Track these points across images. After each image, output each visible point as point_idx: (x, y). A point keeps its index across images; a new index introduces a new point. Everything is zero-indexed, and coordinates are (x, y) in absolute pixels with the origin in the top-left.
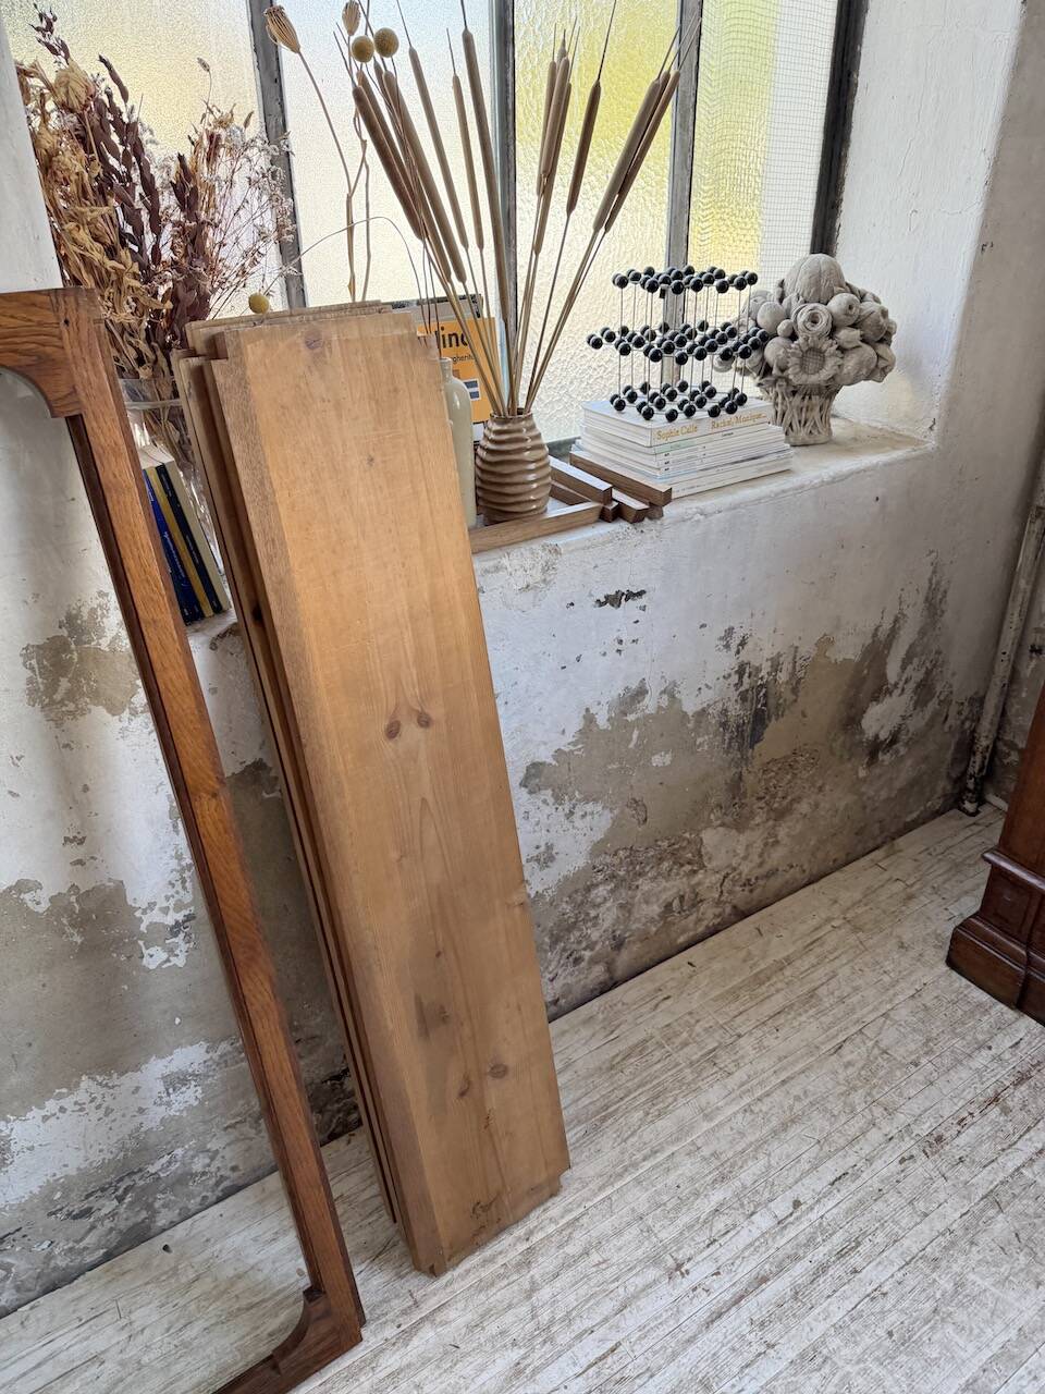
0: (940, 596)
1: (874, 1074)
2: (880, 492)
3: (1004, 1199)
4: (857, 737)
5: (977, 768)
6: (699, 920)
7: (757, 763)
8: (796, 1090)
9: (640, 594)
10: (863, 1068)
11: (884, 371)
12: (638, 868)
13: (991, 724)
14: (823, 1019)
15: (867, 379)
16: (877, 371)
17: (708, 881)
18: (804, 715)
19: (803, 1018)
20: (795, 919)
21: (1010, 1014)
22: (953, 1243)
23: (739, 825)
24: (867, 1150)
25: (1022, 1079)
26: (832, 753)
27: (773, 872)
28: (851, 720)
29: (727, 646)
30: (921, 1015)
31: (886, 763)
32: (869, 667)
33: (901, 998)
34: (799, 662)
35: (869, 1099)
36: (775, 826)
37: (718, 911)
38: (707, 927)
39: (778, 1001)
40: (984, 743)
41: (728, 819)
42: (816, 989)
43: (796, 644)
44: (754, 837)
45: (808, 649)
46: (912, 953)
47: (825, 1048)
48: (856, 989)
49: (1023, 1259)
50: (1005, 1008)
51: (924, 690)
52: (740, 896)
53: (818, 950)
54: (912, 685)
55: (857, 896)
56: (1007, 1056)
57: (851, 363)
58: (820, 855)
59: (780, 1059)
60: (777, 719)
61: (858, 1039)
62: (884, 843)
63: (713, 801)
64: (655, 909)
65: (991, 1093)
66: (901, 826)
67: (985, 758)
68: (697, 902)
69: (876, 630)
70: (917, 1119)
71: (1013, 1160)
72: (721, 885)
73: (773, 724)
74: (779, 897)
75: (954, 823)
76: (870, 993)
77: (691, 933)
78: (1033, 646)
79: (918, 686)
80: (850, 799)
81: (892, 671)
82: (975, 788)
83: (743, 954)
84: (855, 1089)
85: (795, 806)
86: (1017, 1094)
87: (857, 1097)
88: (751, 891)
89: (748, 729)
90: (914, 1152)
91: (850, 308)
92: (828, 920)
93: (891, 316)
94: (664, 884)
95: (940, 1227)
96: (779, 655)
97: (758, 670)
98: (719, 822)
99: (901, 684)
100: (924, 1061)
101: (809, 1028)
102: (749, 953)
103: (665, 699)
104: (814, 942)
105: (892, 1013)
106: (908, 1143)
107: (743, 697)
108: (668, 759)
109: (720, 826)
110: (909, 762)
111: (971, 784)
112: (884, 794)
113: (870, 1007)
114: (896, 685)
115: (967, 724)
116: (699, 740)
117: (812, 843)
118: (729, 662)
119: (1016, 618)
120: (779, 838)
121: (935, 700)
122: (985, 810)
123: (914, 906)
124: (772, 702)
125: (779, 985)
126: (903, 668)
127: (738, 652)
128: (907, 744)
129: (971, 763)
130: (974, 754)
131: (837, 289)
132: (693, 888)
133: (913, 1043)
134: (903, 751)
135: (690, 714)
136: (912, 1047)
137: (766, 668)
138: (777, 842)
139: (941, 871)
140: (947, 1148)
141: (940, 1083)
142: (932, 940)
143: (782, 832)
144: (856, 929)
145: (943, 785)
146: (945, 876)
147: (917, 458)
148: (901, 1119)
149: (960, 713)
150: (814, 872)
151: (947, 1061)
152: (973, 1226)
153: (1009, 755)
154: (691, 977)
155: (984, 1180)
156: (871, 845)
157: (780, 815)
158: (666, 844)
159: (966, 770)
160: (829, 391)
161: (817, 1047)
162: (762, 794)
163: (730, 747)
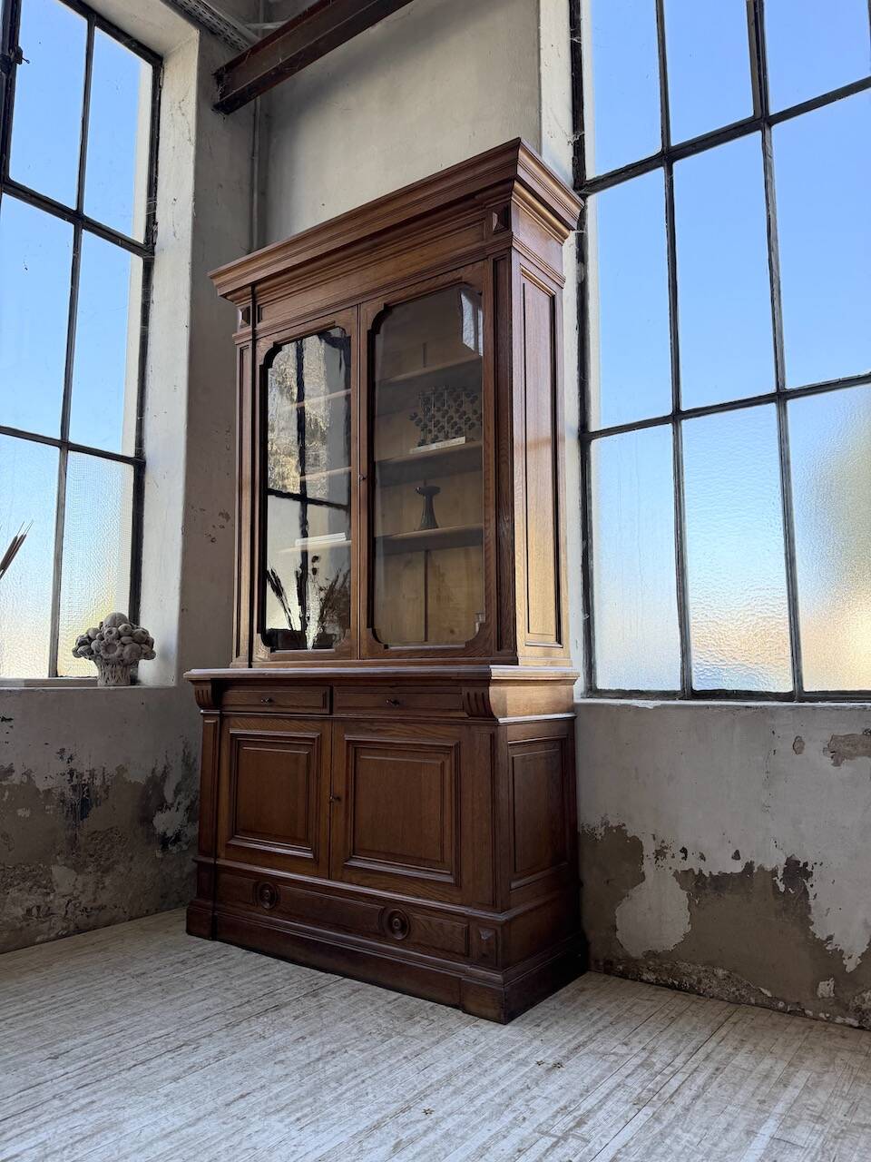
0: (192, 760)
1: (123, 963)
2: (144, 700)
4: (152, 830)
6: (51, 927)
7: (86, 831)
9: (10, 719)
11: (152, 657)
12: (9, 880)
14: (106, 954)
16: (150, 655)
17: (56, 902)
18: (114, 809)
22: (129, 995)
23: (78, 868)
24: (102, 981)
25: (200, 956)
26: (137, 837)
27: (102, 908)
28: (146, 820)
29: (62, 758)
30: (162, 947)
31: (175, 852)
32: (153, 789)
33: (154, 944)
34: (107, 777)
35: (114, 969)
36: (102, 877)
37: (65, 925)
38: (57, 934)
39: (85, 952)
41: (69, 863)
42: (109, 947)
43: (104, 765)
44: (88, 879)
45: (111, 770)
47: (101, 961)
48: (131, 945)
50: (207, 941)
51: (192, 811)
52: (81, 919)
53: (118, 938)
54: (182, 808)
56: (197, 951)
57: (127, 649)
58: (136, 903)
59: (72, 966)
60: (97, 806)
61: (122, 956)
63: (59, 848)
64: (20, 912)
65: (180, 961)
68: (49, 914)
69: (154, 770)
70: (136, 971)
71: (177, 975)
72: (67, 906)
73: (94, 809)
76: (138, 945)
77: (46, 937)
79: (187, 809)
80: (153, 871)
81: (169, 795)
84: (109, 968)
85: (115, 866)
86: (195, 960)
88: (87, 916)
89: (78, 808)
90: (128, 978)
91: (126, 629)
92: (132, 929)
93: (151, 635)
94: (26, 896)
96: (94, 770)
97: (82, 775)
98: (63, 863)
99: (176, 804)
100: (152, 957)
101: (96, 957)
102: (78, 941)
103: (25, 779)
106: (125, 977)
107: (74, 788)
108: (28, 813)
109: (64, 865)
112: (177, 874)
113: (135, 949)
114: (172, 804)
116: (48, 807)
117: (130, 895)
118: (62, 767)
120: (106, 884)
124: (92, 795)
125: (89, 948)
126: (176, 795)
127: (68, 762)
128: (187, 843)
131: (123, 623)
132: (47, 904)
133: (151, 954)
134: (185, 847)
135: (41, 790)
137: (86, 776)
138: (104, 888)
140: (146, 975)
141: (157, 961)
143: (107, 881)
148: (128, 972)
151: (165, 956)
152: (143, 990)
154: (36, 951)
155: (158, 981)
157: (106, 871)
158: (27, 869)
161: (97, 961)
162: (91, 853)
163: (67, 816)
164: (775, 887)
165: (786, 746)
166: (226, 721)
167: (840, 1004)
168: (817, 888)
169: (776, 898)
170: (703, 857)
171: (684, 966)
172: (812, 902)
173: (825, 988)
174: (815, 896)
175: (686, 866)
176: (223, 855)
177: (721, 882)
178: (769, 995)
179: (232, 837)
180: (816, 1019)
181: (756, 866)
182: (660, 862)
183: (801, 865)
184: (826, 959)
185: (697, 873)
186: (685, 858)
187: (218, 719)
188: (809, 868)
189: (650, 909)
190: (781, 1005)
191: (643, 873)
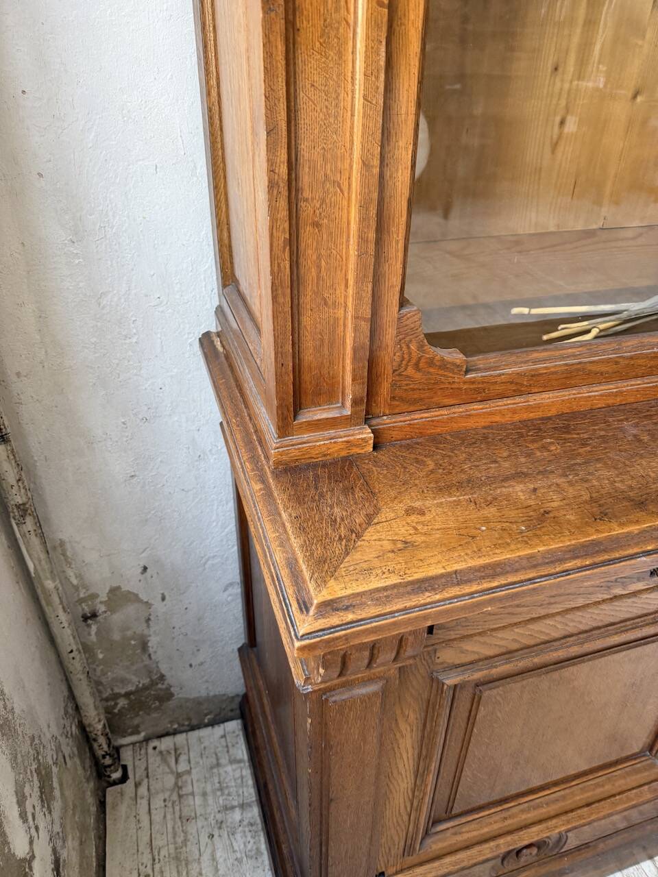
5: (106, 747)
13: (96, 708)
40: (98, 726)
54: (38, 810)
67: (107, 734)
78: (85, 617)
79: (41, 795)
81: (19, 840)
99: (32, 830)
111: (108, 761)
114: (31, 842)
115: (75, 728)
121: (54, 771)
129: (97, 748)
130: (95, 740)
153: (116, 704)
159: (93, 752)
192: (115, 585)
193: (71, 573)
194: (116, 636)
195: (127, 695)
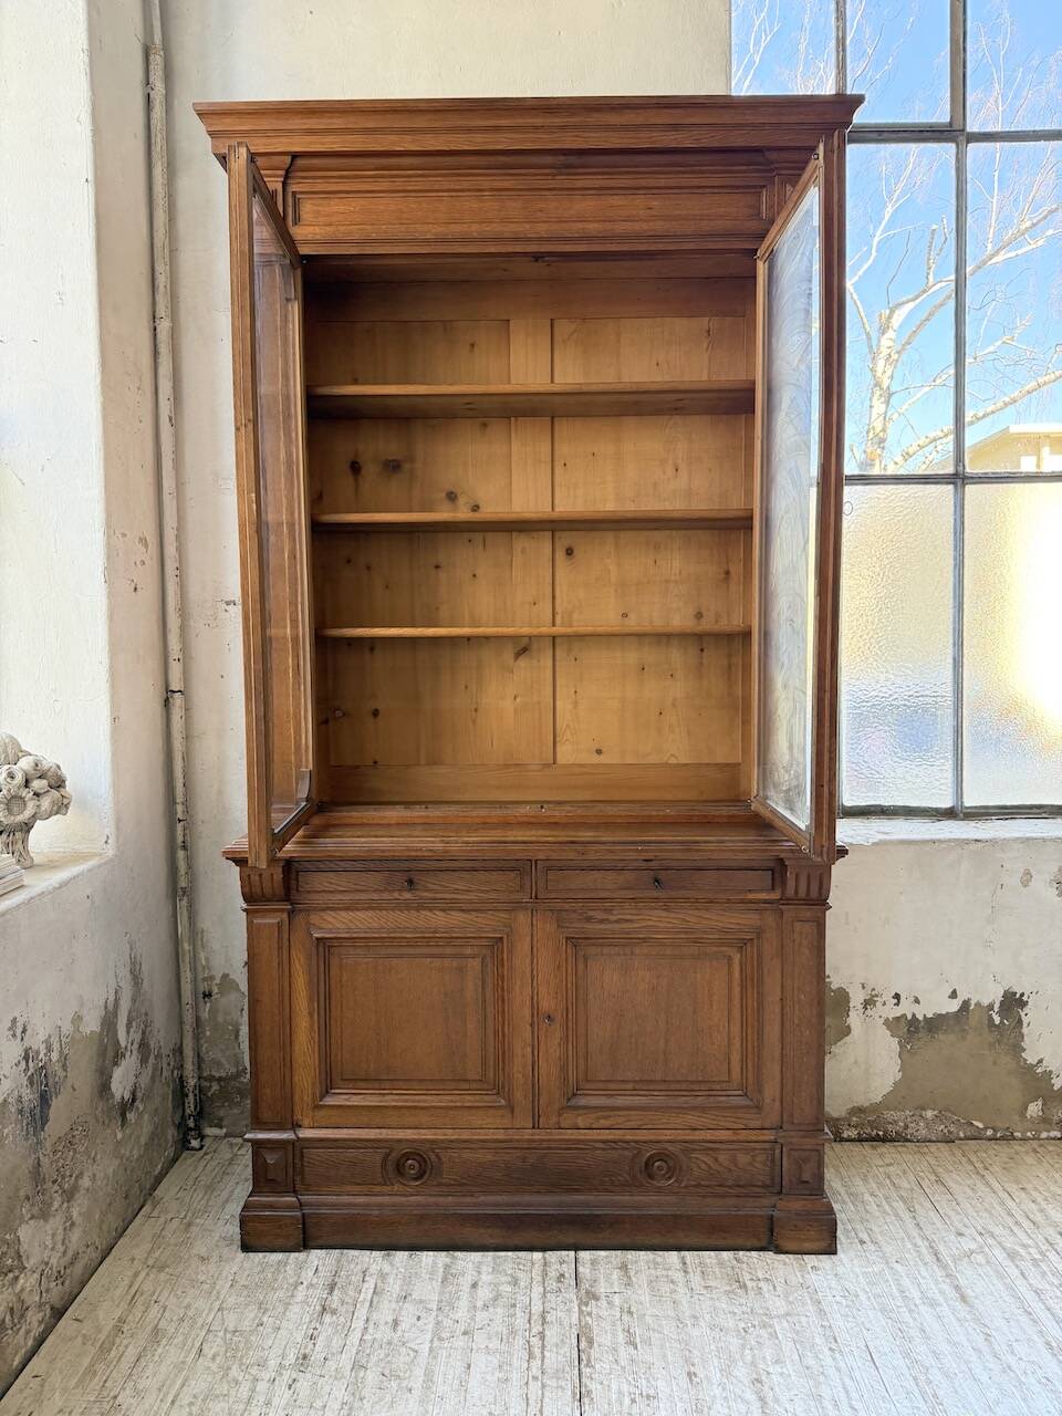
0: (138, 968)
1: (237, 1350)
2: (88, 891)
3: (364, 1361)
4: (111, 1101)
5: (192, 1107)
6: (28, 1332)
7: (48, 1144)
8: (185, 1399)
10: (226, 1351)
11: (67, 806)
13: (193, 1064)
14: (176, 1341)
15: (57, 813)
16: (61, 807)
17: (28, 1284)
18: (74, 1090)
19: (160, 1351)
20: (108, 1290)
21: (301, 1256)
22: (350, 1409)
23: (44, 1215)
24: (262, 1399)
25: (332, 1288)
26: (97, 1121)
27: (76, 1257)
28: (104, 1088)
29: (14, 1035)
30: (245, 1293)
31: (133, 1121)
32: (107, 1035)
33: (223, 1292)
34: (64, 1040)
35: (243, 1367)
36: (69, 1207)
37: (41, 1316)
38: (35, 1339)
39: (132, 1352)
40: (192, 1082)
41: (35, 1210)
42: (157, 1326)
43: (59, 1023)
44: (56, 1222)
45: (67, 1028)
46: (213, 1260)
47: (189, 1360)
48: (188, 1307)
49: (394, 1385)
50: (297, 1254)
51: (144, 1046)
52: (56, 1293)
53: (140, 1300)
54: (136, 1046)
55: (147, 1246)
56: (315, 1281)
57: (46, 803)
58: (105, 1227)
59: (160, 1390)
60: (56, 1096)
61: (211, 1336)
62: (145, 1201)
63: (22, 1193)
65: (318, 1308)
66: (152, 1180)
67: (195, 1095)
68: (24, 1310)
69: (106, 1007)
70: (283, 1356)
71: (355, 1338)
72: (39, 1285)
73: (55, 1103)
74: (83, 1284)
75: (189, 1161)
76: (200, 1303)
77: (23, 1351)
78: (204, 993)
79: (140, 1046)
80: (117, 1162)
81: (122, 1036)
82: (196, 1125)
83: (80, 1339)
84: (229, 1368)
85: (80, 1182)
86: (335, 1298)
87: (235, 1372)
88: (63, 1284)
89: (37, 1111)
90: (294, 1376)
91: (37, 765)
92: (136, 1275)
93: (66, 772)
95: (337, 1406)
96: (50, 1036)
98: (29, 1216)
99: (129, 1046)
100: (265, 1319)
101: (169, 1354)
102: (84, 1336)
104: (133, 1297)
105: (224, 1305)
106: (287, 1376)
107: (31, 1081)
109: (31, 1218)
110: (146, 1117)
111: (191, 1123)
112: (136, 1153)
113: (206, 1312)
114: (126, 1047)
115: (175, 1074)
116: (6, 1131)
117: (97, 1217)
118: (14, 1050)
119: (188, 974)
120: (74, 1219)
121: (152, 1056)
122: (207, 1142)
123: (193, 1229)
124: (51, 1081)
125: (125, 1342)
126: (128, 1032)
127: (22, 1039)
128: (142, 1101)
129: (187, 1105)
130: (187, 1096)
131: (20, 754)
132: (18, 1296)
133: (251, 1314)
134: (141, 1107)
136: (252, 1315)
137: (43, 1051)
138: (73, 1224)
139: (200, 1196)
140: (313, 1358)
141: (284, 1324)
142: (222, 1243)
143: (75, 1212)
144: (161, 1269)
145: (171, 1133)
146: (206, 1198)
147: (105, 863)
148: (272, 1363)
149: (169, 1064)
150: (104, 1247)
151: (281, 1309)
152: (355, 1389)
153: (211, 1086)
154: (42, 1386)
155: (346, 1360)
156: (136, 1206)
157: (69, 1195)
159: (184, 1110)
160: (27, 827)
161: (183, 1362)
162: (55, 1177)
163: (28, 1134)
164: (991, 1019)
165: (1014, 881)
166: (299, 919)
167: (1045, 1121)
168: (1030, 1016)
169: (991, 1031)
170: (917, 1001)
171: (889, 1115)
172: (1025, 1030)
173: (1034, 1109)
174: (1029, 1024)
175: (898, 1012)
176: (306, 1122)
177: (935, 1024)
178: (981, 1126)
179: (326, 1093)
180: (1024, 1139)
181: (973, 1003)
182: (869, 1012)
183: (1018, 996)
184: (1036, 1082)
185: (909, 1017)
186: (897, 1004)
187: (285, 916)
188: (1025, 998)
189: (856, 1062)
190: (989, 1133)
191: (849, 1027)
192: (227, 972)
193: (202, 956)
194: (220, 1019)
195: (220, 1079)
